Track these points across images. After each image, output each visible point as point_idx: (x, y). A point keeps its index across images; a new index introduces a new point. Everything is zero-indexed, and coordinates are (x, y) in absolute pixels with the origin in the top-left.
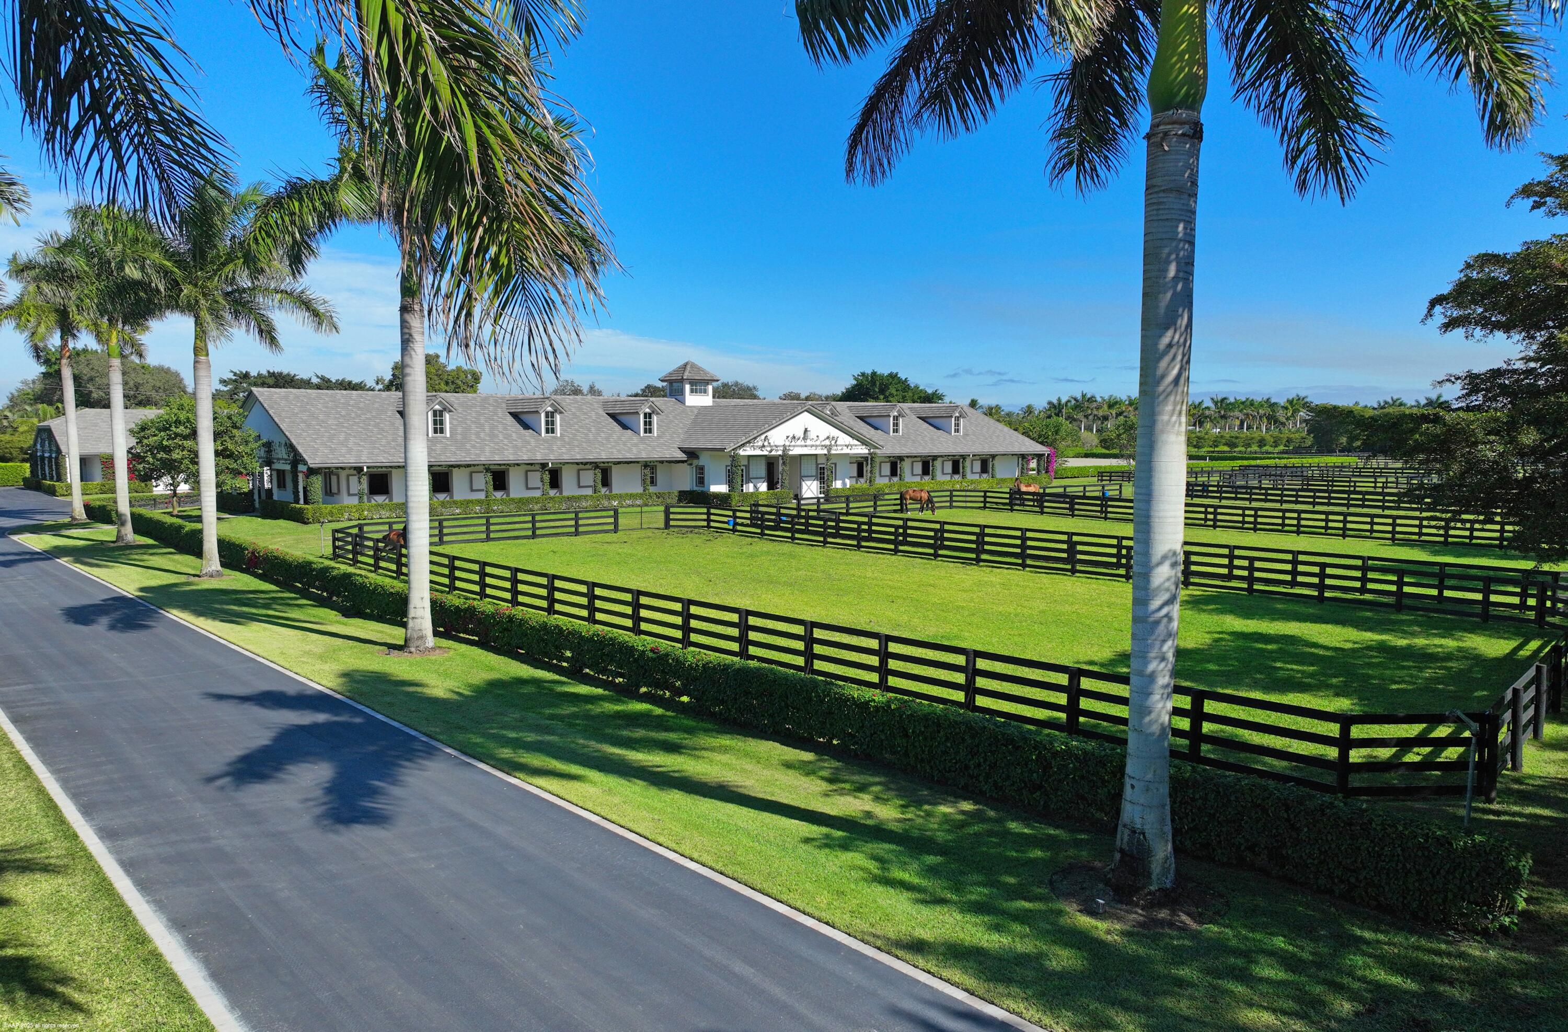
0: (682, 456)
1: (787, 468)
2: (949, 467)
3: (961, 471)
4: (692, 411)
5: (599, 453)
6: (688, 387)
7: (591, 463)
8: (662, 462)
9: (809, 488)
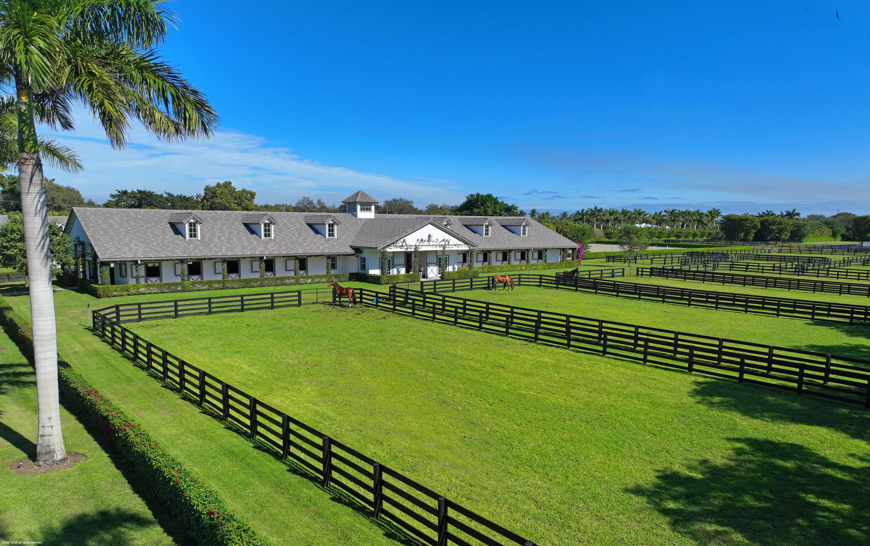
0: (352, 251)
1: (417, 260)
2: (519, 256)
3: (526, 258)
4: (361, 222)
5: (298, 250)
6: (359, 207)
7: (292, 256)
8: (339, 255)
9: (432, 270)
